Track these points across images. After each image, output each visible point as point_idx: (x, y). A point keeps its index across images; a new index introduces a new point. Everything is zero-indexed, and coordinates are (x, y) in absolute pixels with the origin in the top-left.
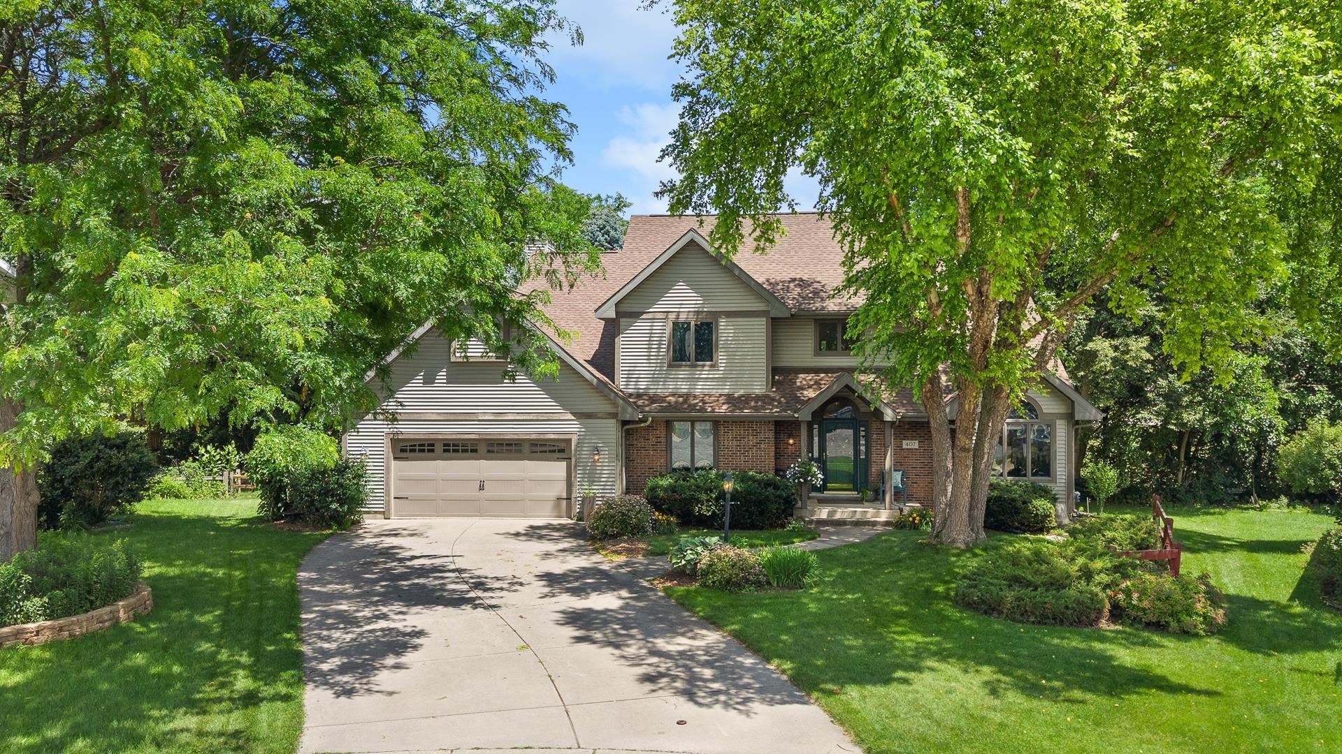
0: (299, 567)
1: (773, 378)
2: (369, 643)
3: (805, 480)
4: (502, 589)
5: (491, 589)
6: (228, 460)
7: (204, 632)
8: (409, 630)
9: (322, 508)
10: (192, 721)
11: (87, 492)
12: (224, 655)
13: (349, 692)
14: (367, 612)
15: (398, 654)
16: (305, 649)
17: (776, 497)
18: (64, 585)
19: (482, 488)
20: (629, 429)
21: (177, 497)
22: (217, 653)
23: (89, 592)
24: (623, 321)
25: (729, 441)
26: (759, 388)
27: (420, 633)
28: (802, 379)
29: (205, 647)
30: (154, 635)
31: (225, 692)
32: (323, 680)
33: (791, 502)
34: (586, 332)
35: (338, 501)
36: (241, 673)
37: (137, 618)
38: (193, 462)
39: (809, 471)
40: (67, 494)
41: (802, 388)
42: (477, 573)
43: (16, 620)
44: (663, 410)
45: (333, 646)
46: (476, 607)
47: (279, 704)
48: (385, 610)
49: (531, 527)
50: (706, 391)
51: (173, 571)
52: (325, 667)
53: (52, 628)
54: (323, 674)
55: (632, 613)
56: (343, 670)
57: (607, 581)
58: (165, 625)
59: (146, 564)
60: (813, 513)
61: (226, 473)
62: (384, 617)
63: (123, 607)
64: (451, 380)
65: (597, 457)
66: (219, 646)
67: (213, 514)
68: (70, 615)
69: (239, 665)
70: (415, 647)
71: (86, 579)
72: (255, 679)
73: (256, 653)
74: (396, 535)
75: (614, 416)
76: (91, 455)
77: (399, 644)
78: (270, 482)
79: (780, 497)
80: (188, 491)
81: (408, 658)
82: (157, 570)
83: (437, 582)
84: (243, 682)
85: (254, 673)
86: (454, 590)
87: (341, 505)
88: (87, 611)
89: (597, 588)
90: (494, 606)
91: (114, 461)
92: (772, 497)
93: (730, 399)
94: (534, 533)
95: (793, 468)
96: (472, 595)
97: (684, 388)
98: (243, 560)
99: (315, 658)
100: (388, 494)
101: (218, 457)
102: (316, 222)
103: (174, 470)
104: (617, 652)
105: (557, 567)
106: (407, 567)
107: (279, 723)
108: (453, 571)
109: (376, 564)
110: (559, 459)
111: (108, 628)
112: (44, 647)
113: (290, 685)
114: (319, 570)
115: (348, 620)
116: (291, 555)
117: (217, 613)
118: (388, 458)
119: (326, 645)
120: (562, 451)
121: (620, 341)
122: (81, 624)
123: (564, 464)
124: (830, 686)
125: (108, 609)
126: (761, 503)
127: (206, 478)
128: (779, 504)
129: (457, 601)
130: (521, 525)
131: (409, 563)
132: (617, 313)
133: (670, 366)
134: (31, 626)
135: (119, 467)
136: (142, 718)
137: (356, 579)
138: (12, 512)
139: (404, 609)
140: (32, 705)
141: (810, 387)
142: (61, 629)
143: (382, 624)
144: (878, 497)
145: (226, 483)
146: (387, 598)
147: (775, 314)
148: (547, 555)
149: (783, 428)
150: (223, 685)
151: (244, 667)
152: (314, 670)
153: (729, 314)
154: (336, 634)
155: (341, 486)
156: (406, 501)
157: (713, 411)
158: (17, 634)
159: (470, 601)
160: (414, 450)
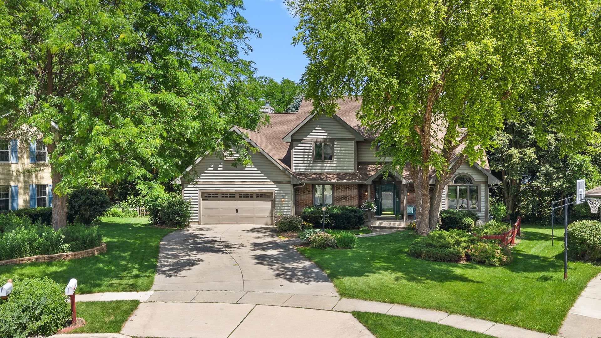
0: (161, 240)
1: (358, 166)
2: (182, 263)
3: (369, 209)
4: (235, 248)
5: (231, 248)
6: (139, 202)
7: (124, 258)
8: (197, 259)
9: (173, 219)
10: (117, 281)
11: (84, 212)
12: (130, 265)
13: (170, 276)
14: (183, 254)
15: (190, 266)
16: (158, 264)
17: (355, 216)
18: (76, 240)
19: (237, 212)
20: (297, 189)
21: (119, 216)
22: (128, 264)
23: (85, 243)
24: (294, 143)
25: (339, 193)
26: (351, 171)
27: (201, 260)
28: (370, 167)
29: (123, 262)
30: (107, 259)
31: (129, 275)
32: (163, 273)
33: (361, 218)
34: (282, 148)
35: (179, 216)
36: (135, 270)
37: (101, 254)
38: (125, 202)
39: (370, 205)
40: (76, 213)
41: (369, 171)
42: (228, 243)
43: (60, 251)
44: (310, 180)
45: (168, 264)
46: (223, 253)
47: (146, 278)
48: (189, 253)
49: (254, 228)
50: (329, 172)
51: (115, 240)
52: (164, 269)
53: (72, 255)
54: (163, 271)
55: (281, 256)
56: (169, 270)
57: (276, 246)
58: (110, 256)
59: (105, 238)
60: (372, 223)
61: (138, 207)
62: (189, 255)
63: (96, 249)
64: (224, 168)
65: (283, 200)
66: (128, 263)
67: (132, 223)
68: (78, 251)
69: (134, 268)
70: (197, 264)
71: (83, 238)
72: (139, 271)
73: (141, 264)
74: (201, 230)
75: (289, 182)
76: (85, 197)
77: (191, 263)
78: (153, 209)
79: (356, 216)
80: (123, 214)
81: (194, 267)
82: (109, 240)
83: (212, 245)
84: (135, 272)
85: (139, 270)
86: (217, 248)
87: (180, 218)
88: (84, 250)
89: (270, 248)
90: (229, 253)
91: (94, 200)
92: (353, 216)
93: (338, 176)
94: (255, 230)
95: (364, 204)
96: (224, 249)
97: (318, 171)
98: (141, 237)
99: (161, 267)
100: (200, 214)
101: (135, 201)
102: (158, 111)
103: (117, 206)
104: (270, 267)
105: (260, 241)
106: (202, 240)
107: (145, 283)
108: (219, 242)
109: (191, 239)
110: (268, 200)
111: (91, 256)
112: (70, 261)
113: (150, 273)
114: (169, 241)
115: (175, 256)
116: (159, 236)
117: (129, 253)
118: (200, 200)
119: (166, 263)
120: (269, 197)
121: (293, 152)
122: (81, 254)
123: (270, 202)
124: (339, 277)
125: (90, 250)
126: (348, 219)
127: (130, 209)
128: (356, 219)
129: (217, 251)
130: (250, 227)
131: (203, 239)
132: (292, 140)
133: (314, 162)
134: (65, 254)
135: (95, 202)
136: (101, 280)
137: (181, 244)
138: (58, 215)
139: (196, 253)
140: (66, 276)
141: (373, 170)
142: (75, 255)
143: (188, 257)
144: (401, 217)
145: (138, 211)
146: (191, 250)
147: (357, 139)
148: (256, 238)
149: (361, 188)
150: (129, 273)
151: (136, 268)
152: (160, 270)
153: (339, 140)
154: (170, 260)
155: (180, 210)
156: (206, 217)
157: (330, 181)
158: (61, 256)
159: (223, 252)
160: (210, 197)
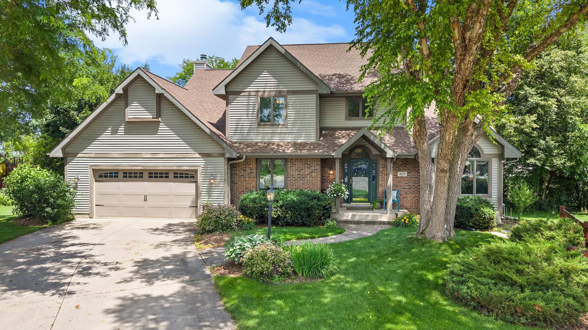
1: (321, 132)
3: (338, 195)
4: (98, 274)
5: (90, 274)
17: (318, 206)
20: (232, 164)
24: (231, 97)
25: (293, 171)
26: (312, 138)
28: (337, 134)
33: (328, 209)
39: (340, 189)
41: (338, 138)
42: (97, 259)
44: (254, 151)
46: (56, 293)
50: (280, 141)
60: (342, 216)
65: (212, 181)
75: (223, 155)
83: (59, 266)
86: (61, 275)
90: (70, 293)
92: (315, 206)
95: (331, 188)
96: (68, 280)
97: (267, 139)
100: (91, 203)
110: (190, 182)
118: (92, 181)
120: (193, 177)
121: (229, 110)
123: (194, 185)
128: (321, 210)
132: (226, 92)
133: (259, 125)
141: (343, 138)
144: (383, 206)
147: (321, 92)
149: (326, 163)
153: (294, 93)
156: (102, 207)
157: (284, 152)
159: (58, 287)
160: (106, 177)
